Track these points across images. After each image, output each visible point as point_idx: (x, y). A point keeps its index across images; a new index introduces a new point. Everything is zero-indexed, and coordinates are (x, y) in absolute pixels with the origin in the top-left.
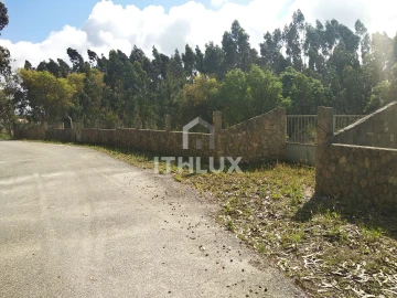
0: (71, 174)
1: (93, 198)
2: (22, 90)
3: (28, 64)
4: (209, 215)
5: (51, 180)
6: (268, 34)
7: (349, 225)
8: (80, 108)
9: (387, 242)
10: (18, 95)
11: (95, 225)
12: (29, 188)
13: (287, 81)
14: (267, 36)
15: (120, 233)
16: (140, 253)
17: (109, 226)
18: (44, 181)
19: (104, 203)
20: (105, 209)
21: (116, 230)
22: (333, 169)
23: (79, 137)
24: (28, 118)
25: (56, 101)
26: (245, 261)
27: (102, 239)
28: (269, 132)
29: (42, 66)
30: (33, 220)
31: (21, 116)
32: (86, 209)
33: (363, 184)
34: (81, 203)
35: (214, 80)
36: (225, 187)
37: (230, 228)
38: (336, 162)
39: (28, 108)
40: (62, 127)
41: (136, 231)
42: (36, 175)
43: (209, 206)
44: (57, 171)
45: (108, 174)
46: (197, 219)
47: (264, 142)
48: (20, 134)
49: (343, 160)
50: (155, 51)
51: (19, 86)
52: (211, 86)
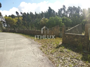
0: (13, 39)
1: (16, 44)
2: (4, 21)
3: (6, 16)
4: (38, 47)
5: (8, 40)
6: (59, 9)
7: (66, 49)
8: (17, 25)
9: (71, 52)
10: (4, 22)
11: (14, 49)
12: (3, 42)
13: (63, 19)
14: (59, 10)
15: (19, 50)
16: (22, 54)
17: (17, 49)
18: (7, 41)
19: (18, 45)
20: (18, 46)
21: (18, 50)
22: (65, 38)
23: (17, 32)
24: (6, 27)
25: (12, 24)
26: (41, 55)
27: (15, 52)
28: (56, 31)
29: (9, 16)
30: (3, 48)
31: (4, 27)
32: (14, 46)
33: (70, 41)
34: (13, 45)
35: (47, 19)
36: (45, 42)
37: (41, 50)
38: (66, 37)
39: (6, 25)
40: (13, 29)
41: (22, 50)
42: (5, 40)
43: (39, 45)
44: (10, 39)
45: (21, 39)
46: (35, 48)
47: (54, 33)
48: (4, 31)
49: (67, 36)
50: (35, 13)
51: (4, 20)
52: (46, 20)
